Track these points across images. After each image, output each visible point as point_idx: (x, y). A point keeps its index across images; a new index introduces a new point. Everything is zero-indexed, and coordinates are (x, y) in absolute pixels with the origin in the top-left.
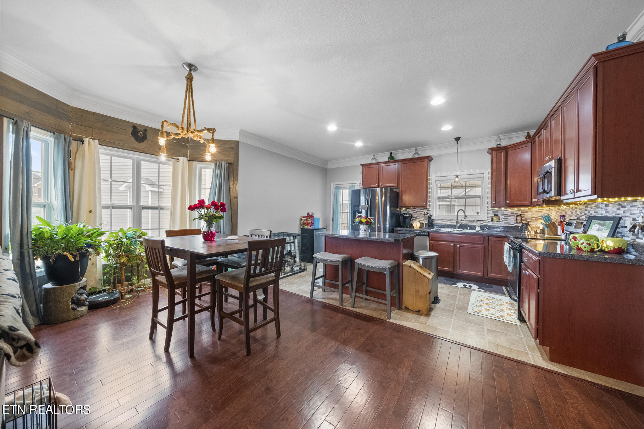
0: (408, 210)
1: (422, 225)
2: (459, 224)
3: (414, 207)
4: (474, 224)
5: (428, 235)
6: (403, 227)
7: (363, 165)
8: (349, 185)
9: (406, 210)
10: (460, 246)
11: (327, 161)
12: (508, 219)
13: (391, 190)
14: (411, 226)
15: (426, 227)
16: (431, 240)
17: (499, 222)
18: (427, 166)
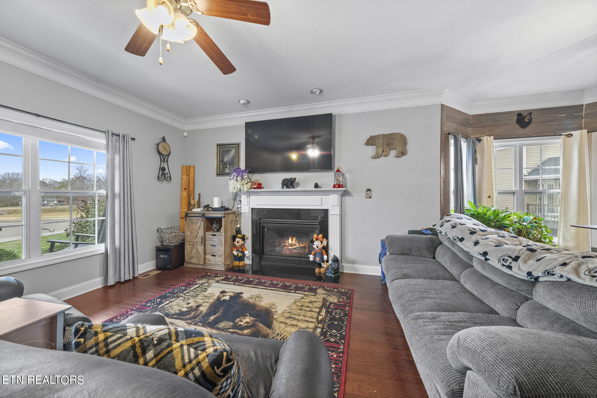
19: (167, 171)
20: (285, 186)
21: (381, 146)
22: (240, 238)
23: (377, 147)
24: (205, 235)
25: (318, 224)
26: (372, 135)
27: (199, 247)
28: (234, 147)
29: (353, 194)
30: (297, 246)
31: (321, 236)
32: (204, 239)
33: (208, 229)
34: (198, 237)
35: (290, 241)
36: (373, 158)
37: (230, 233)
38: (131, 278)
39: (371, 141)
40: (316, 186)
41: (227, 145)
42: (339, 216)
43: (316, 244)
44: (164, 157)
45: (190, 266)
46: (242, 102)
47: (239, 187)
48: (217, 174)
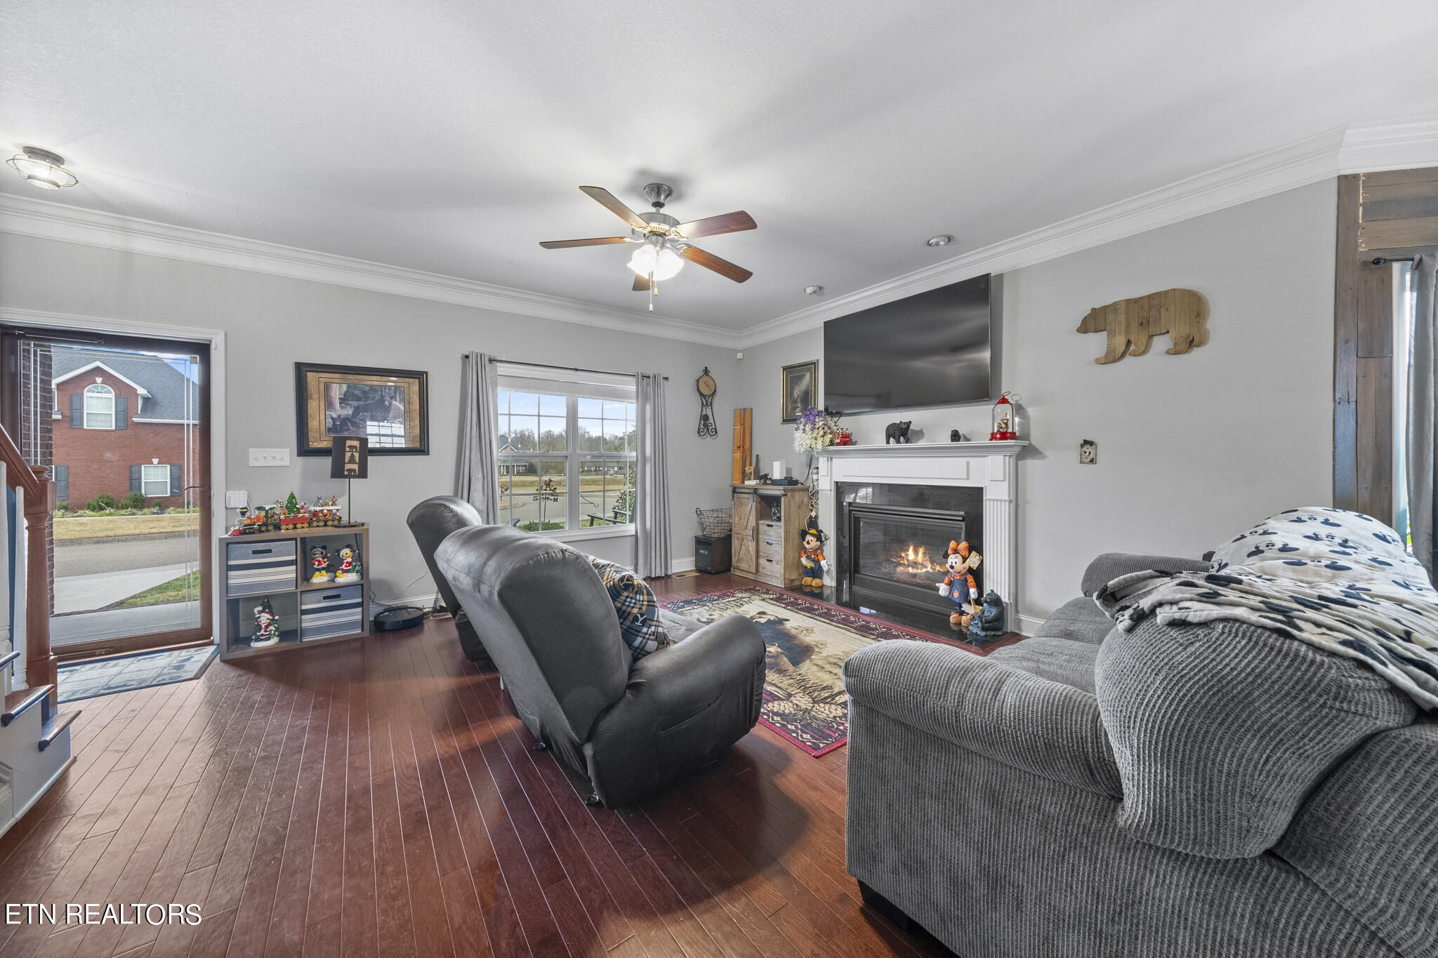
19: (711, 420)
20: (891, 439)
21: (1123, 331)
22: (813, 535)
23: (1111, 335)
24: (757, 524)
25: (961, 519)
26: (1097, 306)
27: (749, 542)
28: (808, 370)
29: (1047, 453)
30: (929, 569)
31: (963, 545)
32: (756, 531)
33: (762, 515)
34: (749, 528)
35: (911, 555)
36: (1098, 361)
37: (797, 525)
38: (663, 575)
39: (1093, 322)
40: (955, 436)
41: (798, 366)
42: (1007, 503)
43: (952, 560)
44: (707, 399)
45: (738, 573)
46: (809, 290)
47: (808, 442)
48: (784, 421)
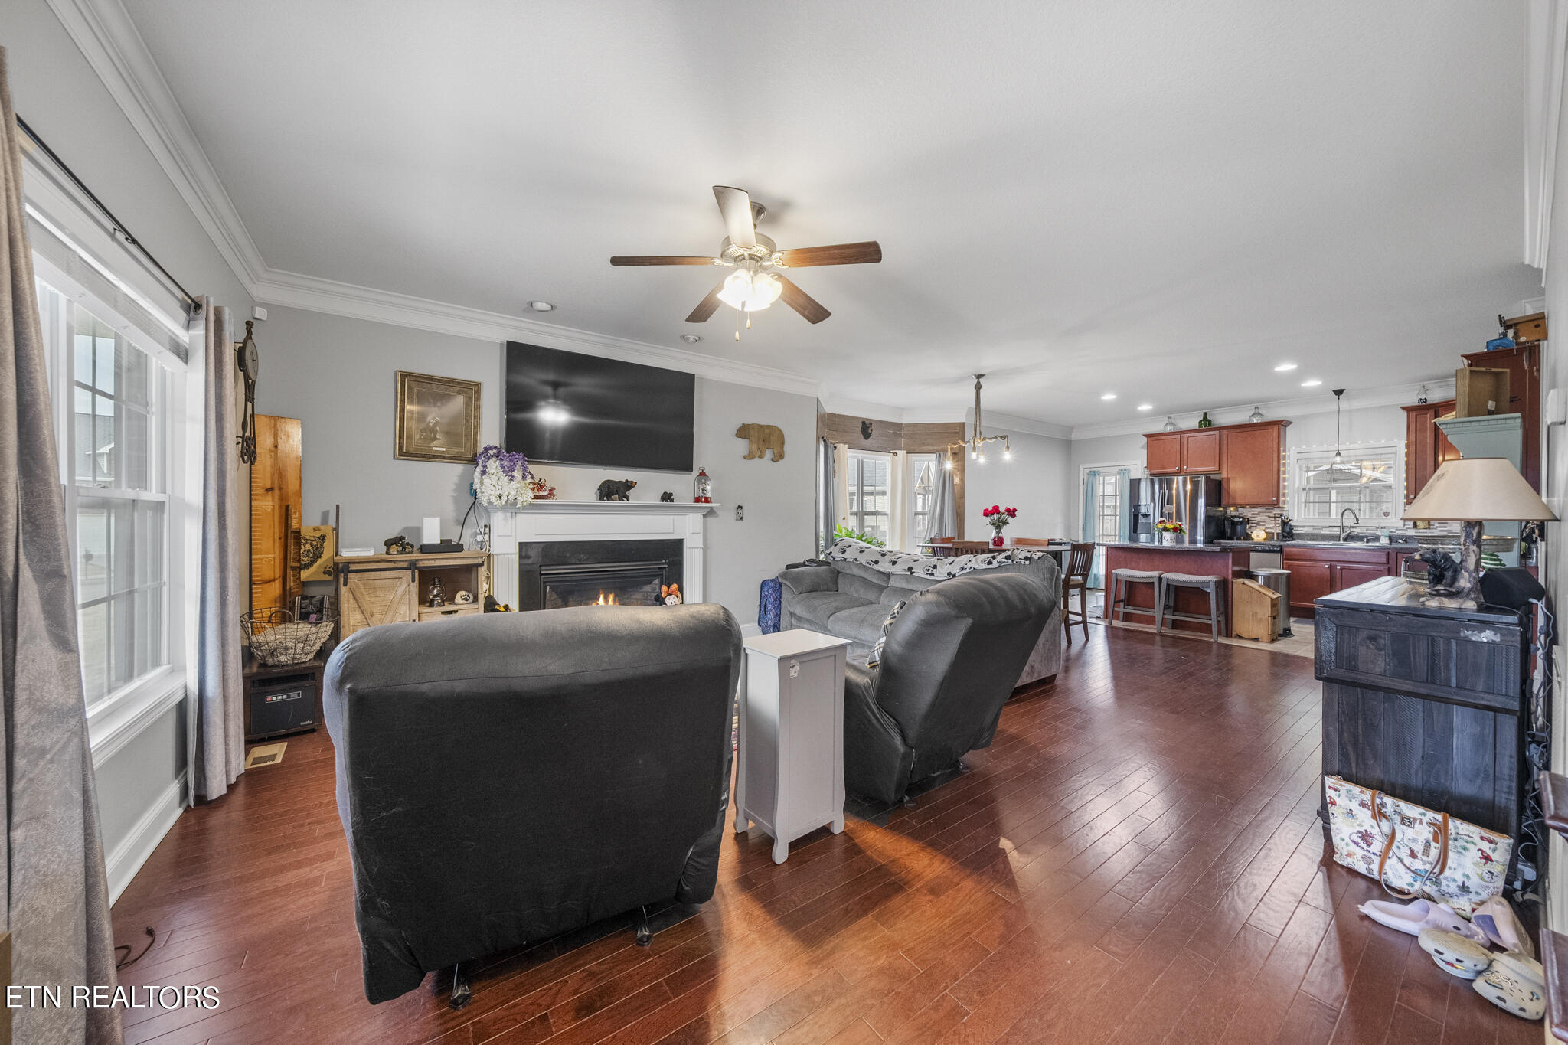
0: (1240, 510)
1: (1270, 536)
2: (1345, 534)
3: (1254, 506)
4: (1378, 533)
5: (1281, 551)
6: (1231, 538)
7: (1148, 436)
8: (1116, 469)
9: (1237, 510)
10: (1341, 569)
11: (1073, 428)
12: (1447, 523)
13: (1208, 479)
14: (1248, 537)
15: (1278, 538)
16: (1286, 559)
17: (1429, 528)
18: (1279, 437)
21: (755, 442)
23: (751, 443)
25: (665, 566)
28: (461, 391)
29: (718, 513)
35: (602, 603)
36: (743, 457)
40: (665, 497)
41: (439, 381)
42: (701, 549)
44: (250, 386)
46: (541, 306)
48: (404, 455)
